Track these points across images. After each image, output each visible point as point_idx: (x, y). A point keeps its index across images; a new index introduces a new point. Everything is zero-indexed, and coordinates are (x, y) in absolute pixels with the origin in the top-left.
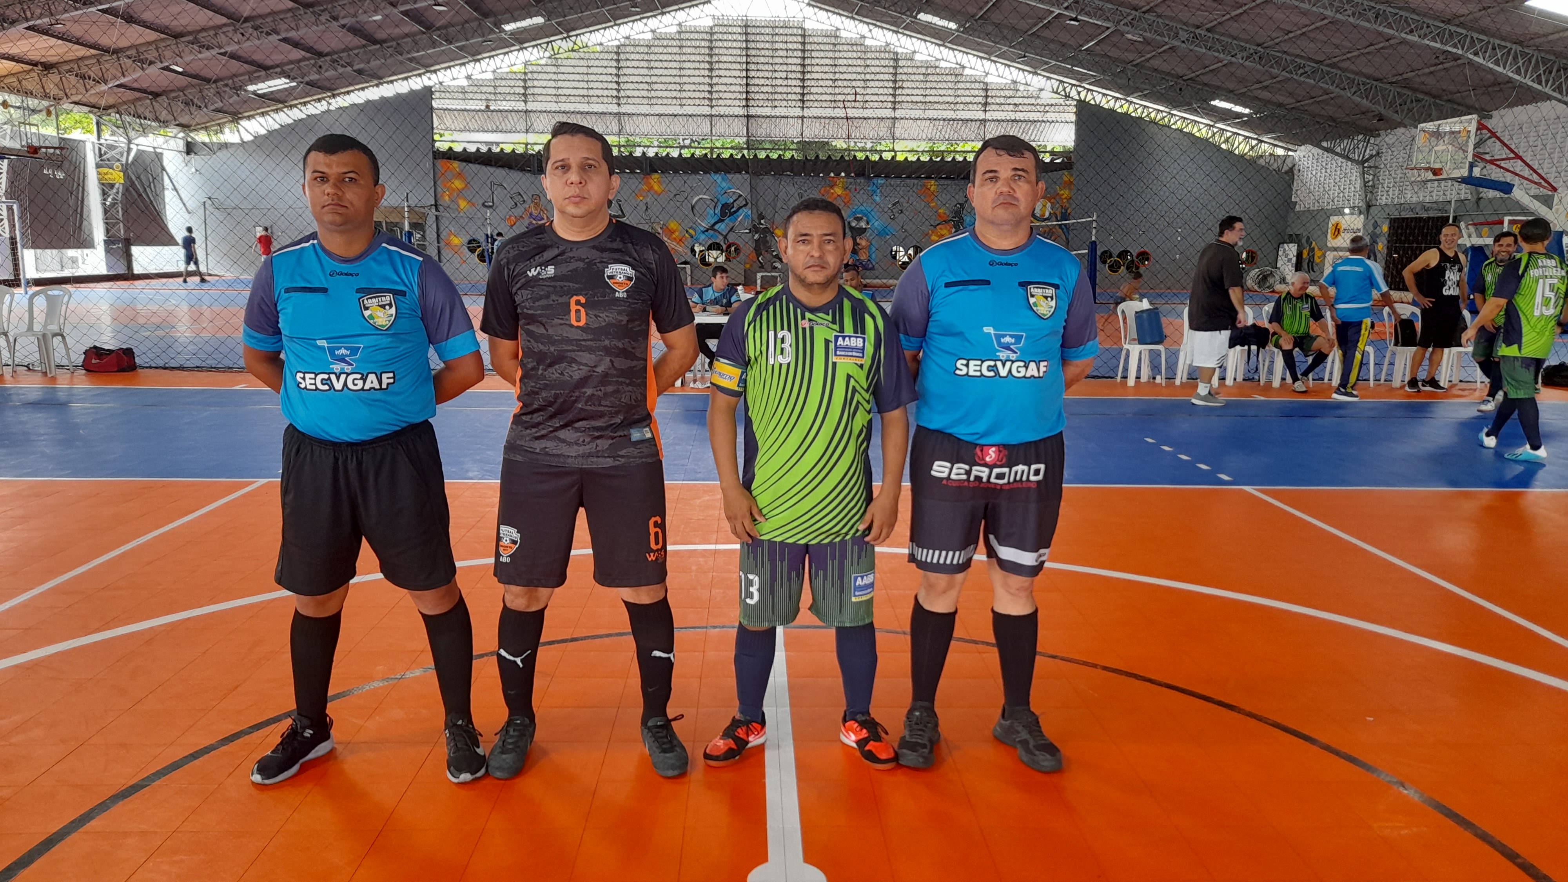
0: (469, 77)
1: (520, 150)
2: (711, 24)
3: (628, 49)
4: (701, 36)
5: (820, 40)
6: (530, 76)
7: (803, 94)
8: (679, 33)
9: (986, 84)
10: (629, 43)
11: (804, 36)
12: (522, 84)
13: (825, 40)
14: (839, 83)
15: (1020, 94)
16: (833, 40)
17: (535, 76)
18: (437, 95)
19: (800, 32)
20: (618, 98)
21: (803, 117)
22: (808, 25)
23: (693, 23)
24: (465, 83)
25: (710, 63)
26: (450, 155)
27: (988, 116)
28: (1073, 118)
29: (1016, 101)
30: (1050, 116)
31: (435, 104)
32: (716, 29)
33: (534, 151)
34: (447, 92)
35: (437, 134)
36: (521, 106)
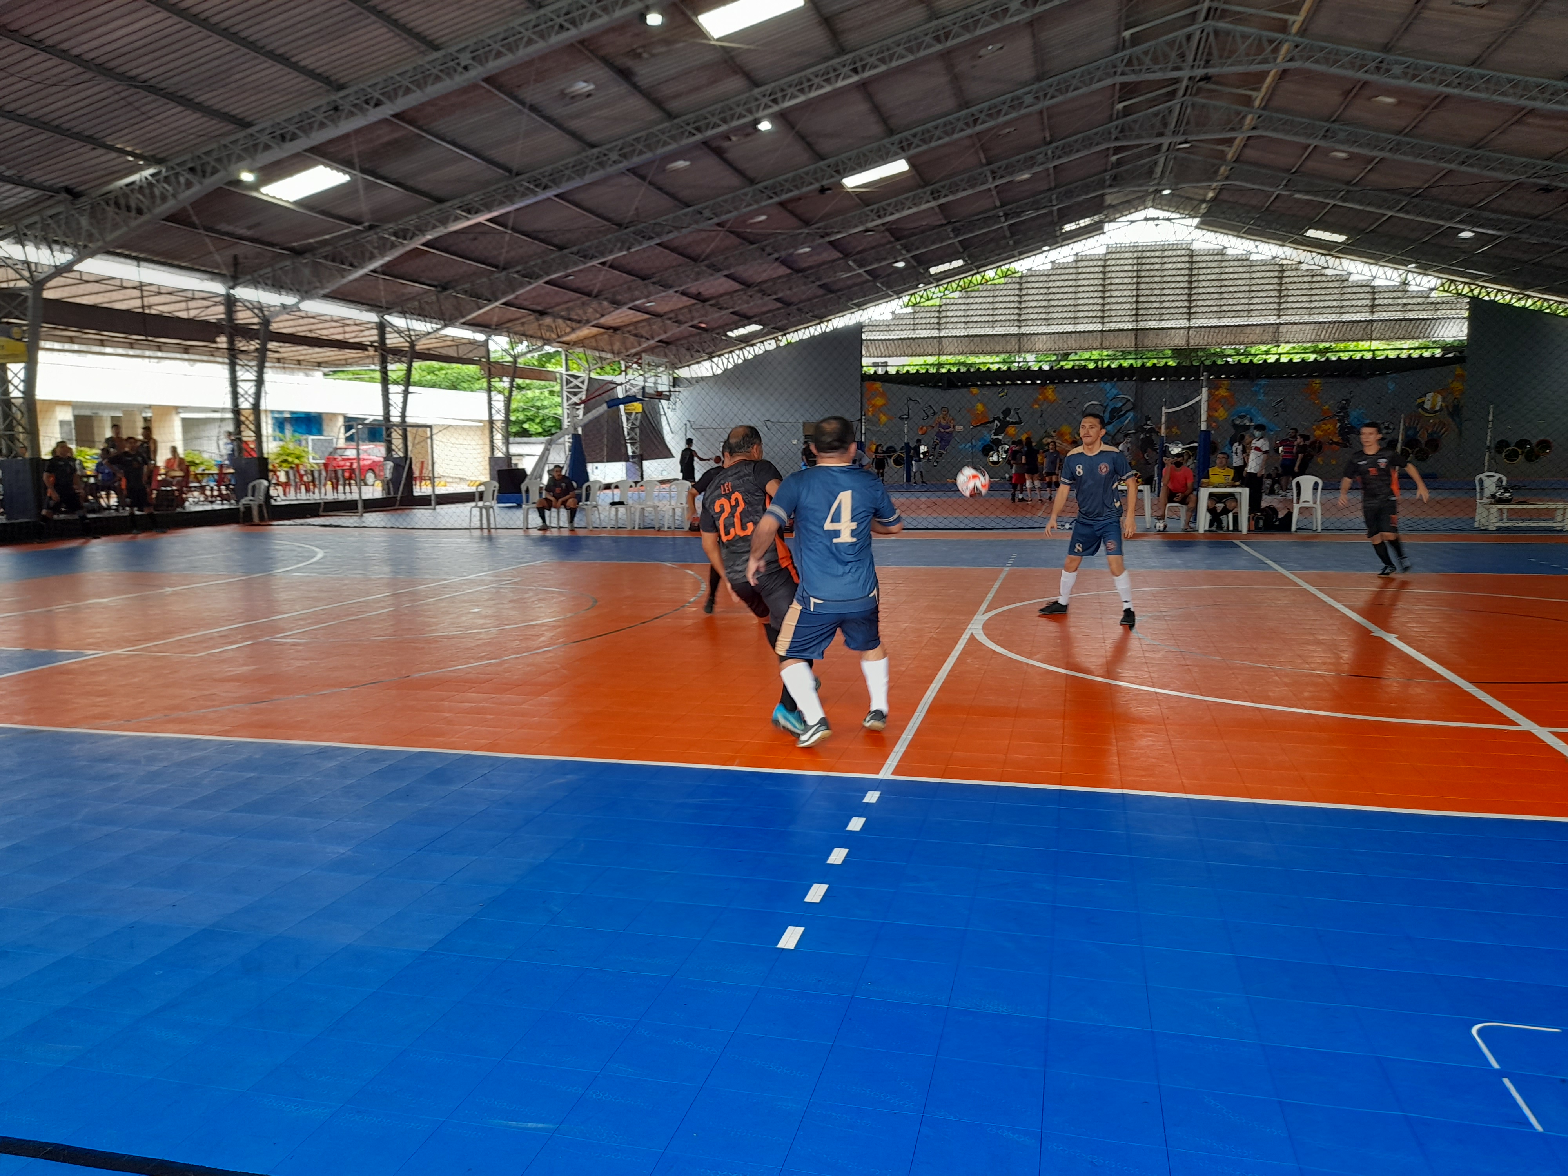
0: (893, 312)
1: (933, 370)
2: (1104, 251)
3: (1029, 279)
4: (1095, 263)
5: (1207, 258)
6: (943, 308)
7: (1189, 308)
8: (1076, 261)
9: (1374, 287)
10: (1031, 273)
11: (1191, 256)
12: (937, 315)
13: (1212, 258)
14: (1225, 296)
15: (1408, 294)
16: (1219, 258)
17: (948, 307)
18: (866, 328)
19: (1188, 252)
20: (1019, 321)
21: (1189, 328)
22: (1195, 246)
23: (1088, 253)
24: (889, 317)
25: (1104, 285)
26: (875, 377)
27: (1376, 317)
28: (1466, 314)
29: (1405, 301)
30: (1439, 314)
31: (864, 337)
32: (1108, 257)
33: (944, 371)
34: (875, 326)
35: (865, 361)
36: (935, 333)
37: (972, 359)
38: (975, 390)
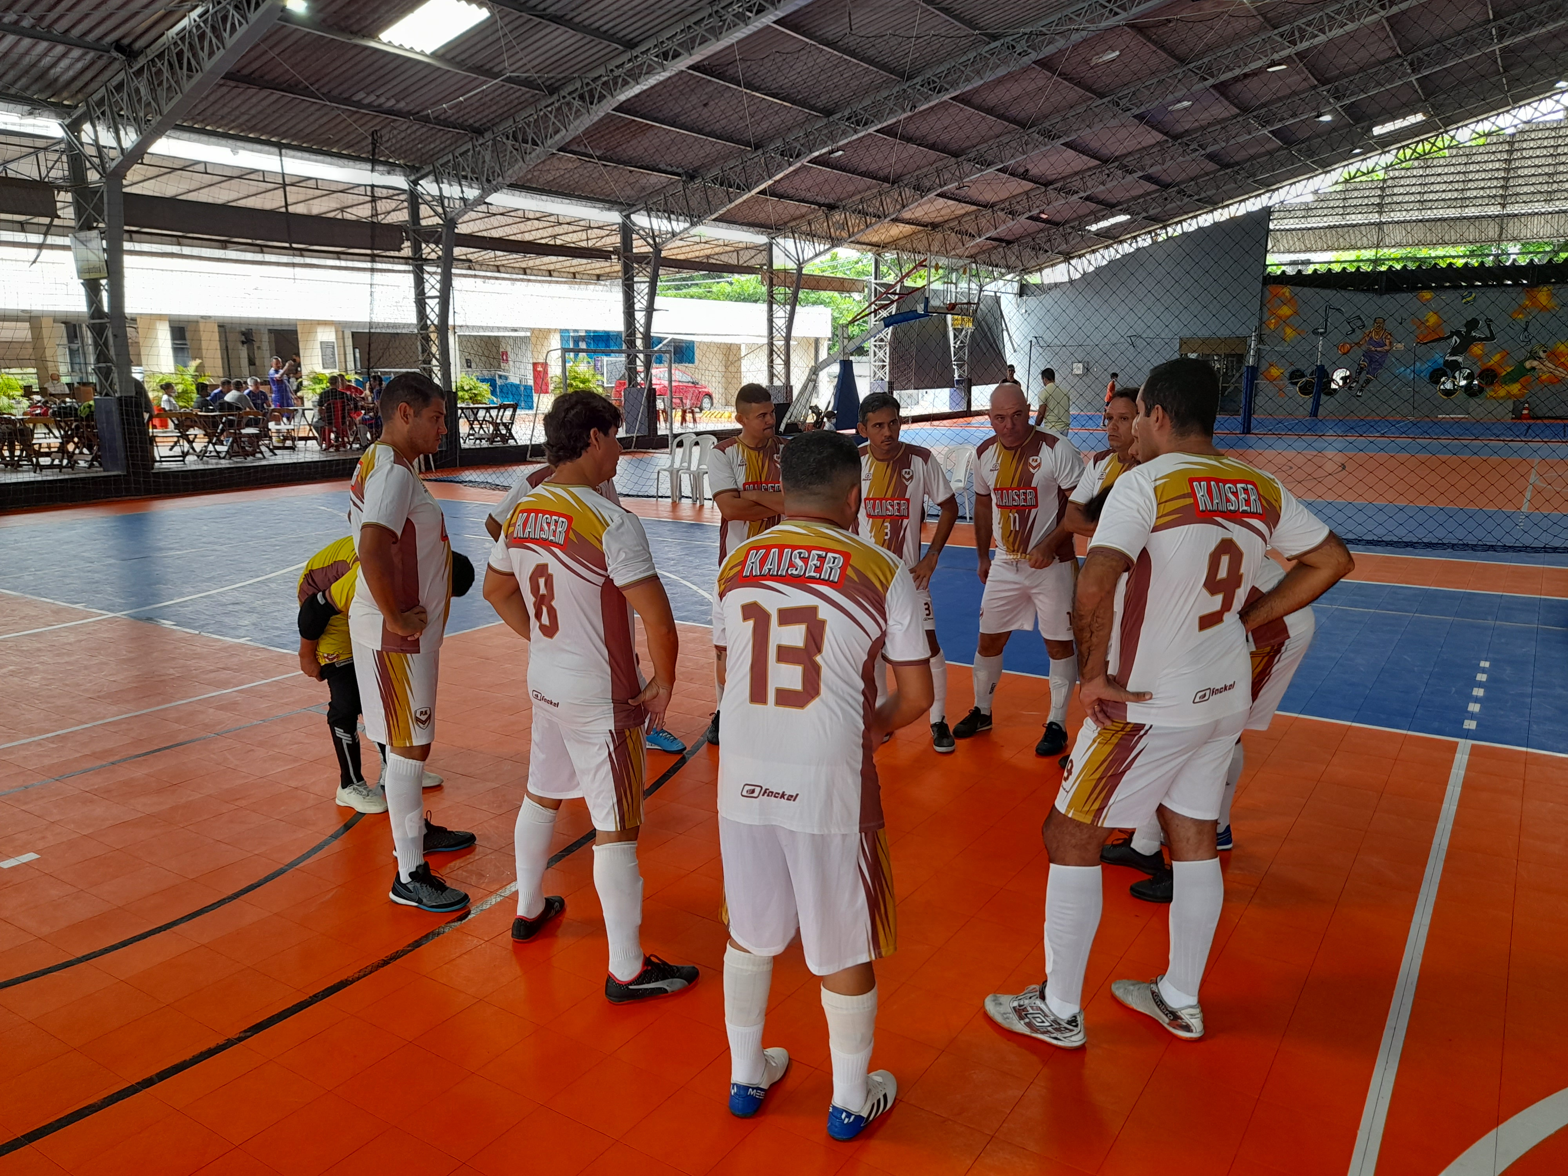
0: (1316, 192)
1: (1366, 268)
3: (1526, 136)
6: (1389, 183)
10: (1530, 129)
12: (1379, 193)
17: (1396, 182)
18: (1276, 215)
20: (1504, 197)
24: (1310, 198)
26: (1283, 279)
31: (1271, 226)
33: (1384, 268)
34: (1288, 211)
35: (1271, 259)
36: (1375, 218)
37: (1423, 253)
38: (1427, 295)
